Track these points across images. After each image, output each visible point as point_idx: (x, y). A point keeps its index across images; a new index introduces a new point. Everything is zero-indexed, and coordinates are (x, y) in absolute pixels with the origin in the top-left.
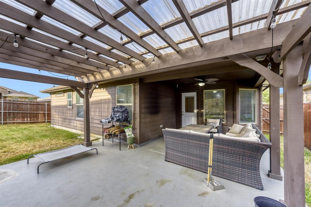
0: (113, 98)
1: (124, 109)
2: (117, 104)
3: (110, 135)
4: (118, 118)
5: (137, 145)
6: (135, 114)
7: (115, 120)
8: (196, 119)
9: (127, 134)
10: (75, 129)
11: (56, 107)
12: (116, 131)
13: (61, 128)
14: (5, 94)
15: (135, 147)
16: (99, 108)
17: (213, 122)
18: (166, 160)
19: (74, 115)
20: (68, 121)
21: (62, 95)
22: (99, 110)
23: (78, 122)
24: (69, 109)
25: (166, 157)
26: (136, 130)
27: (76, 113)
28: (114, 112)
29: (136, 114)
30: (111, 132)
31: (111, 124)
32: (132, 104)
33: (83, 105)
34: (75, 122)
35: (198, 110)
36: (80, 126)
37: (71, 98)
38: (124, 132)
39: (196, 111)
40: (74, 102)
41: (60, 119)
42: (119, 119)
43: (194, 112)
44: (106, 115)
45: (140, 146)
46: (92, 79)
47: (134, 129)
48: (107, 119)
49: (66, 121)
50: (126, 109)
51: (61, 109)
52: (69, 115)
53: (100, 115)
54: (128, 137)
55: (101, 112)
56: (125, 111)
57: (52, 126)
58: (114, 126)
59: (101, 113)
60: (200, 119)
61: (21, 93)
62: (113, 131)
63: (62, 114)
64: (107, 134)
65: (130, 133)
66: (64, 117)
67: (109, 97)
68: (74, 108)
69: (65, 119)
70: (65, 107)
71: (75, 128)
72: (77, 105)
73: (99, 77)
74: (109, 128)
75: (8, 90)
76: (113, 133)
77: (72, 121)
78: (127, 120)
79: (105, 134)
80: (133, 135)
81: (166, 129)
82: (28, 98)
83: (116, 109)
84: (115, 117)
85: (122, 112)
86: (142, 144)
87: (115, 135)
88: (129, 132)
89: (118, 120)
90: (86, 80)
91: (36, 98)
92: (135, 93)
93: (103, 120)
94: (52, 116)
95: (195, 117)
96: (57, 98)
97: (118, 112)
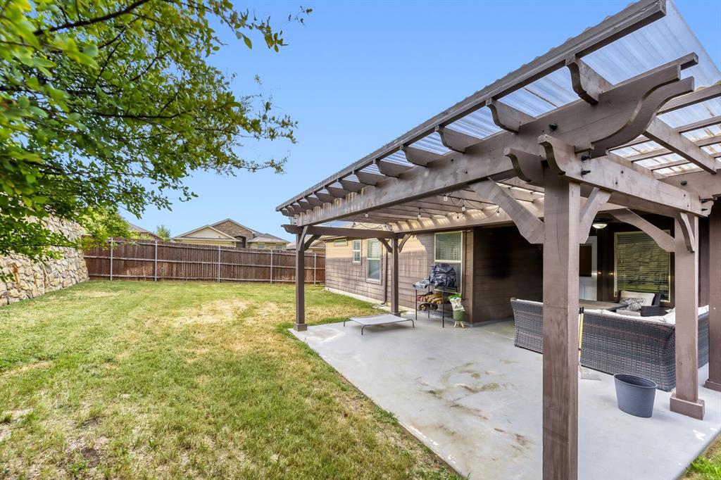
0: (430, 252)
1: (449, 269)
2: (436, 261)
3: (427, 305)
4: (440, 281)
5: (468, 324)
6: (465, 276)
7: (436, 284)
8: (595, 289)
9: (454, 305)
10: (364, 295)
11: (334, 261)
12: (436, 299)
13: (341, 292)
14: (250, 239)
15: (466, 326)
16: (405, 265)
17: (633, 299)
18: (516, 345)
19: (364, 274)
20: (353, 282)
21: (345, 243)
22: (405, 268)
23: (370, 285)
24: (356, 265)
25: (517, 341)
26: (466, 301)
27: (367, 272)
28: (435, 272)
29: (467, 277)
30: (429, 300)
31: (427, 291)
32: (460, 262)
33: (379, 259)
34: (365, 285)
35: (600, 273)
36: (373, 291)
37: (359, 249)
38: (449, 303)
39: (595, 274)
40: (364, 254)
41: (341, 280)
42: (443, 283)
43: (591, 276)
44: (418, 276)
45: (474, 326)
46: (405, 227)
47: (464, 299)
48: (423, 282)
49: (351, 282)
50: (453, 269)
51: (342, 264)
52: (355, 274)
53: (407, 275)
54: (454, 309)
55: (409, 271)
56: (451, 271)
57: (326, 289)
58: (431, 293)
59: (409, 274)
60: (605, 290)
61: (267, 236)
62: (432, 299)
63: (343, 272)
64: (422, 303)
65: (459, 304)
66: (347, 276)
67: (423, 248)
68: (363, 264)
69: (349, 279)
70: (349, 261)
71: (365, 293)
72: (369, 259)
73: (416, 226)
74: (426, 295)
75: (253, 233)
76: (432, 302)
77: (361, 283)
78: (453, 286)
79: (420, 303)
80: (462, 308)
81: (518, 300)
82: (275, 243)
83: (438, 269)
84: (437, 279)
85: (446, 273)
86: (476, 324)
87: (435, 306)
88: (456, 303)
89: (440, 285)
90: (395, 229)
91: (285, 244)
92: (466, 245)
93: (418, 284)
94: (327, 274)
95: (592, 286)
96: (336, 248)
97: (441, 272)
